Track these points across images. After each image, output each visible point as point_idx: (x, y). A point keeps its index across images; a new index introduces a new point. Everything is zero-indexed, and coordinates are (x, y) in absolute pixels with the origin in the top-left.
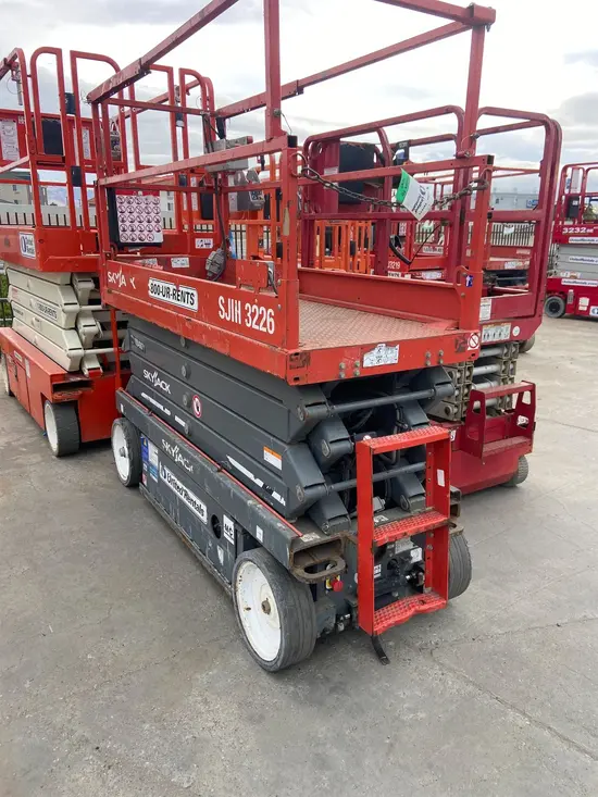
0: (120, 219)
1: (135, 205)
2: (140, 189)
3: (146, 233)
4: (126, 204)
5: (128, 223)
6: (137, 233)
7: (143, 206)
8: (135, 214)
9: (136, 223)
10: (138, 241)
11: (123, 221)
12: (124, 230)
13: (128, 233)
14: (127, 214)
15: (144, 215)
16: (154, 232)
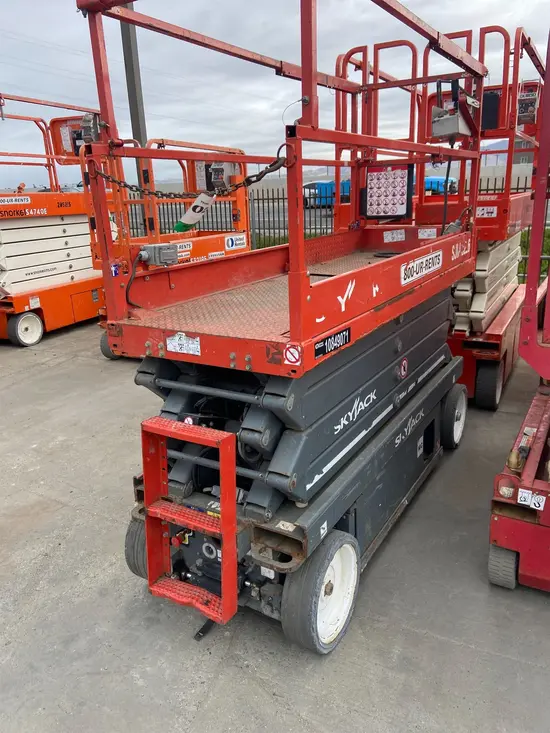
0: (369, 195)
1: (383, 181)
2: (389, 165)
3: (390, 206)
4: (375, 181)
5: (375, 198)
6: (382, 206)
7: (391, 180)
8: (383, 189)
9: (383, 198)
10: (382, 214)
11: (371, 196)
12: (371, 205)
13: (375, 207)
14: (375, 190)
15: (391, 189)
16: (397, 205)
